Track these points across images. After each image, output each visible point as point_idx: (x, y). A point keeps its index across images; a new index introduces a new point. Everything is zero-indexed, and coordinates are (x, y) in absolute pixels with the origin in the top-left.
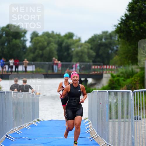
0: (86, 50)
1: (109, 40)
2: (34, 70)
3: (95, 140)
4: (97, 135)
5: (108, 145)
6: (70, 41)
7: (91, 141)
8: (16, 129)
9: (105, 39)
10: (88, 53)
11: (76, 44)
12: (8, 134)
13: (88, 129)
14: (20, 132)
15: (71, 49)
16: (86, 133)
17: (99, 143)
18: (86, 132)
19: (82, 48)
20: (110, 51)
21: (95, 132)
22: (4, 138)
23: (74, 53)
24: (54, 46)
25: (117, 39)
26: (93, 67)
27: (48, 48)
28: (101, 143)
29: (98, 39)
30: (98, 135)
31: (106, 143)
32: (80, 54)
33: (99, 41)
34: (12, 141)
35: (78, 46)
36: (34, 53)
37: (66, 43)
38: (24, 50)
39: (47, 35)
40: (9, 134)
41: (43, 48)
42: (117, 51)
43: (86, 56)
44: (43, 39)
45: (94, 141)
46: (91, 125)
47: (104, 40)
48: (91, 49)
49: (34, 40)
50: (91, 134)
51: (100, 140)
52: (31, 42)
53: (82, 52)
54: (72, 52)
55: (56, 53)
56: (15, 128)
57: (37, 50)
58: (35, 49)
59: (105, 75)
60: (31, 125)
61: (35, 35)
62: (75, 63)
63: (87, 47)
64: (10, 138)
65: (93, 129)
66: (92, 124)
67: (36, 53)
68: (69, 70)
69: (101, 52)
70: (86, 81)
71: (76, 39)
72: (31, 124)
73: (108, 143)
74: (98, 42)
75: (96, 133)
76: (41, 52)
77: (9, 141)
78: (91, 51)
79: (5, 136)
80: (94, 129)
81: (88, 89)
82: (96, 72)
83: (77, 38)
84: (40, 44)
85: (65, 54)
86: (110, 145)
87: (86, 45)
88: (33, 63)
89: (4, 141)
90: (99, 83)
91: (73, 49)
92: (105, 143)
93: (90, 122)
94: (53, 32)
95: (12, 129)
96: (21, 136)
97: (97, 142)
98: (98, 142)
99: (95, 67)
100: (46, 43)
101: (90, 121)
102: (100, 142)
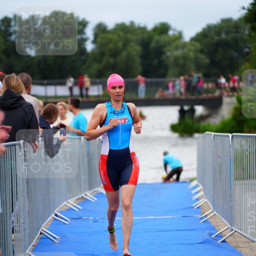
0: (192, 54)
1: (233, 35)
2: (101, 93)
3: (210, 221)
4: (212, 212)
5: (232, 230)
6: (163, 38)
7: (203, 222)
8: (71, 203)
9: (227, 33)
10: (196, 58)
11: (174, 44)
12: (57, 212)
13: (198, 199)
14: (78, 208)
15: (165, 53)
16: (193, 207)
17: (218, 226)
18: (193, 205)
19: (186, 50)
20: (235, 54)
21: (209, 206)
22: (52, 219)
23: (171, 60)
24: (135, 50)
25: (247, 32)
26: (205, 86)
27: (124, 54)
28: (220, 227)
29: (213, 33)
30: (215, 213)
31: (229, 228)
32: (181, 62)
33: (216, 38)
34: (65, 224)
35: (177, 48)
36: (100, 61)
37: (157, 42)
38: (83, 57)
39: (123, 29)
40: (61, 212)
41: (115, 53)
42: (248, 54)
43: (192, 66)
44: (115, 36)
45: (208, 222)
46: (202, 193)
47: (224, 36)
48: (201, 51)
49: (99, 40)
50: (202, 210)
51: (218, 221)
52: (94, 42)
53: (185, 58)
54: (168, 58)
55: (138, 60)
56: (69, 201)
57: (106, 58)
58: (102, 54)
59: (226, 100)
60: (97, 194)
61: (101, 29)
62: (173, 79)
63: (193, 48)
64: (62, 218)
65: (206, 200)
66: (204, 191)
67: (104, 62)
68: (162, 91)
69: (219, 57)
70: (193, 111)
71: (174, 35)
72: (97, 192)
73: (233, 228)
74: (213, 38)
75: (212, 207)
76: (111, 60)
77: (59, 224)
78: (201, 56)
79: (53, 215)
80: (208, 201)
81: (196, 125)
82: (210, 95)
83: (176, 33)
84: (111, 46)
85: (155, 62)
86: (237, 230)
87: (192, 45)
88: (98, 81)
89: (51, 225)
90: (216, 113)
91: (169, 54)
92: (227, 227)
93: (201, 187)
94: (132, 23)
95: (65, 203)
96: (81, 215)
97: (212, 224)
98: (215, 225)
99: (208, 85)
100: (120, 44)
101: (199, 184)
102: (219, 224)
